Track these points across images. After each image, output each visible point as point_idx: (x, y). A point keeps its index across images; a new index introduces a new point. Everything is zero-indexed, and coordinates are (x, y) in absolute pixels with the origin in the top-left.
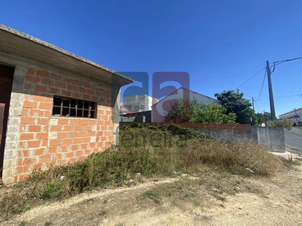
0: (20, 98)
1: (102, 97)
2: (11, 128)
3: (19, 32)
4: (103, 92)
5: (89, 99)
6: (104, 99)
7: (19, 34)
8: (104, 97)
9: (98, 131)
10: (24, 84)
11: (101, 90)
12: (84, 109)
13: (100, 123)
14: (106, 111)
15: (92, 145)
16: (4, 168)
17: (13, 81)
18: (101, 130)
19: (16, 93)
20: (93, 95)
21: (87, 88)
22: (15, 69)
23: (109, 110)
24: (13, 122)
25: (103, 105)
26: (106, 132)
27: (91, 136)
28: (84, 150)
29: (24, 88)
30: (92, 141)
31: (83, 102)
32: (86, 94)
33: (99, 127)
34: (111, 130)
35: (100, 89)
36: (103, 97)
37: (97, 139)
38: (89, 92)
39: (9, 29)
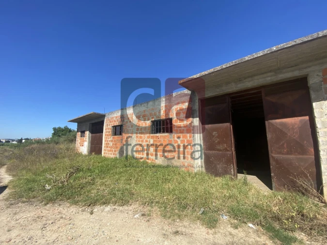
0: (324, 107)
2: (322, 141)
3: (305, 37)
7: (305, 39)
10: (323, 90)
16: (324, 185)
17: (310, 90)
19: (318, 103)
22: (308, 78)
24: (324, 135)
29: (325, 94)
39: (295, 42)
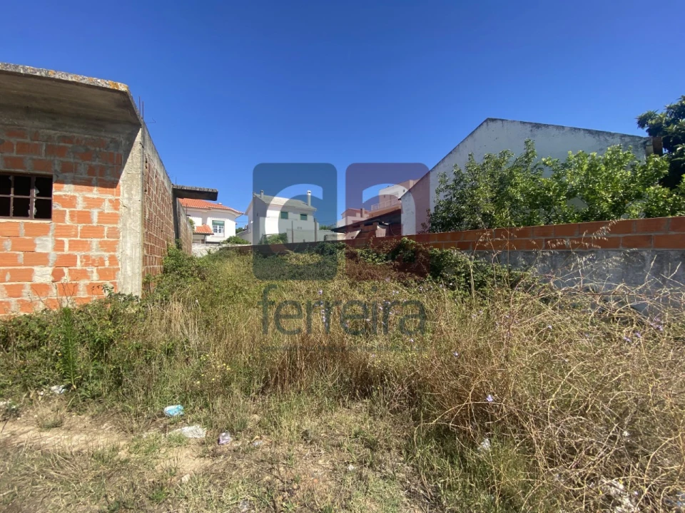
1: (65, 160)
4: (70, 145)
5: (25, 168)
6: (76, 163)
8: (74, 157)
9: (59, 253)
11: (64, 139)
12: (15, 194)
13: (65, 231)
14: (86, 199)
15: (40, 289)
18: (69, 250)
20: (35, 157)
21: (14, 140)
23: (95, 196)
25: (74, 183)
26: (87, 257)
27: (33, 265)
28: (13, 300)
30: (38, 279)
31: (11, 178)
32: (14, 155)
33: (62, 242)
34: (105, 251)
35: (59, 137)
36: (72, 160)
37: (57, 275)
38: (22, 148)
